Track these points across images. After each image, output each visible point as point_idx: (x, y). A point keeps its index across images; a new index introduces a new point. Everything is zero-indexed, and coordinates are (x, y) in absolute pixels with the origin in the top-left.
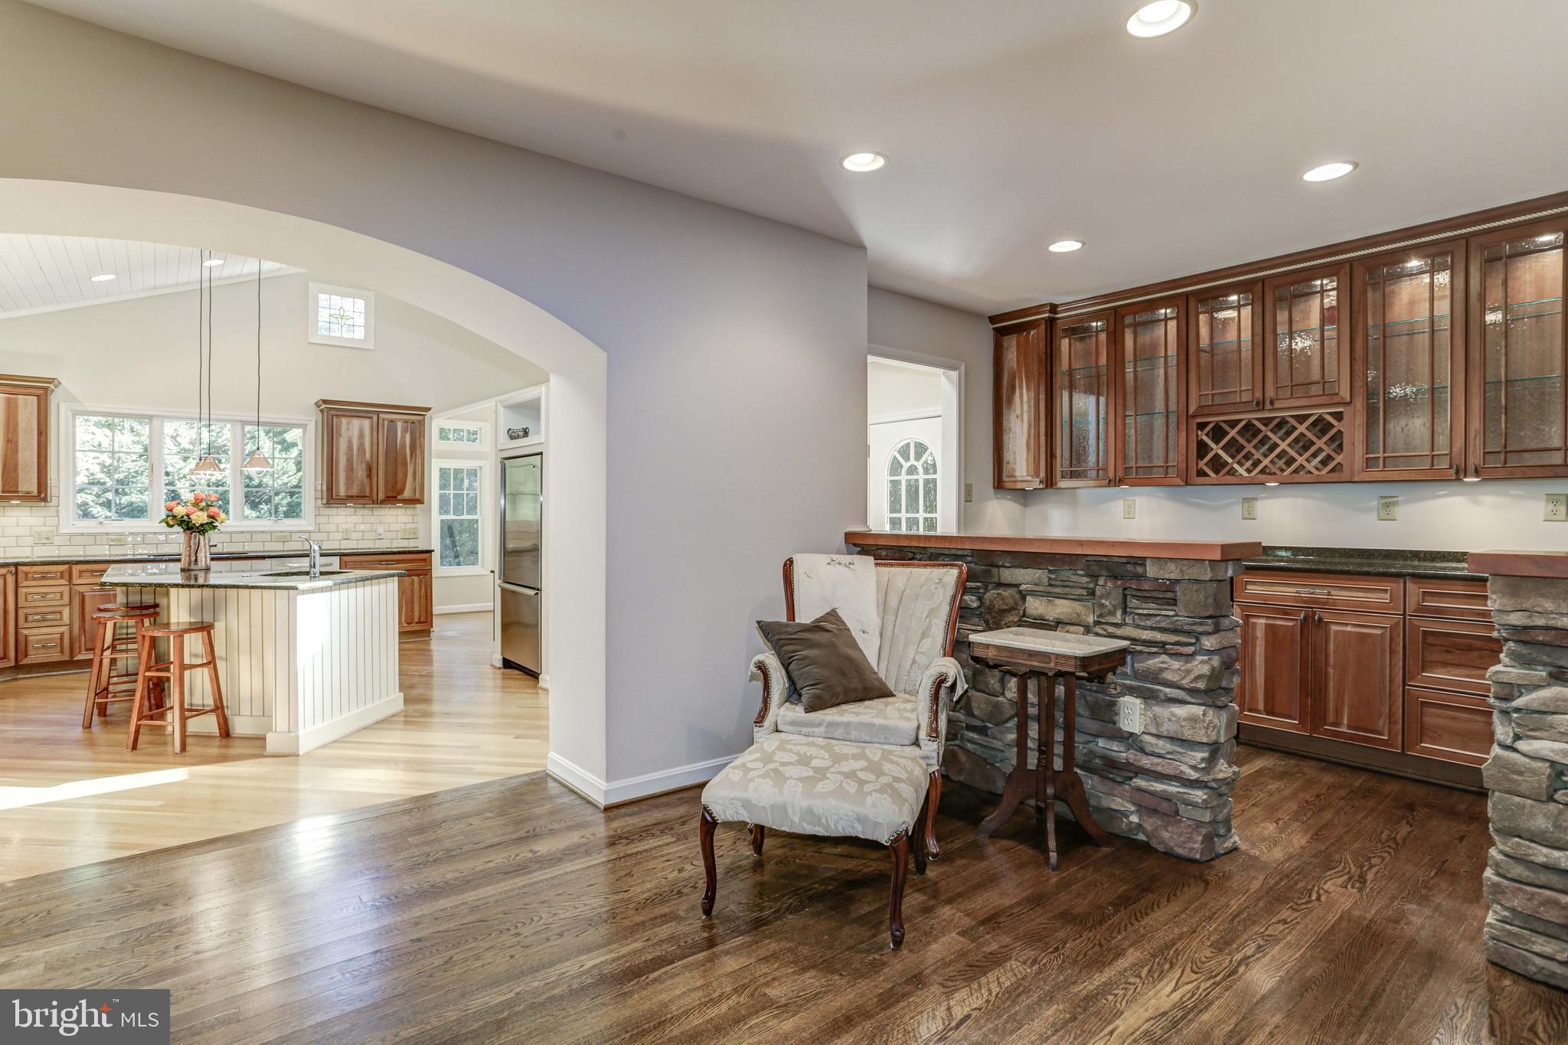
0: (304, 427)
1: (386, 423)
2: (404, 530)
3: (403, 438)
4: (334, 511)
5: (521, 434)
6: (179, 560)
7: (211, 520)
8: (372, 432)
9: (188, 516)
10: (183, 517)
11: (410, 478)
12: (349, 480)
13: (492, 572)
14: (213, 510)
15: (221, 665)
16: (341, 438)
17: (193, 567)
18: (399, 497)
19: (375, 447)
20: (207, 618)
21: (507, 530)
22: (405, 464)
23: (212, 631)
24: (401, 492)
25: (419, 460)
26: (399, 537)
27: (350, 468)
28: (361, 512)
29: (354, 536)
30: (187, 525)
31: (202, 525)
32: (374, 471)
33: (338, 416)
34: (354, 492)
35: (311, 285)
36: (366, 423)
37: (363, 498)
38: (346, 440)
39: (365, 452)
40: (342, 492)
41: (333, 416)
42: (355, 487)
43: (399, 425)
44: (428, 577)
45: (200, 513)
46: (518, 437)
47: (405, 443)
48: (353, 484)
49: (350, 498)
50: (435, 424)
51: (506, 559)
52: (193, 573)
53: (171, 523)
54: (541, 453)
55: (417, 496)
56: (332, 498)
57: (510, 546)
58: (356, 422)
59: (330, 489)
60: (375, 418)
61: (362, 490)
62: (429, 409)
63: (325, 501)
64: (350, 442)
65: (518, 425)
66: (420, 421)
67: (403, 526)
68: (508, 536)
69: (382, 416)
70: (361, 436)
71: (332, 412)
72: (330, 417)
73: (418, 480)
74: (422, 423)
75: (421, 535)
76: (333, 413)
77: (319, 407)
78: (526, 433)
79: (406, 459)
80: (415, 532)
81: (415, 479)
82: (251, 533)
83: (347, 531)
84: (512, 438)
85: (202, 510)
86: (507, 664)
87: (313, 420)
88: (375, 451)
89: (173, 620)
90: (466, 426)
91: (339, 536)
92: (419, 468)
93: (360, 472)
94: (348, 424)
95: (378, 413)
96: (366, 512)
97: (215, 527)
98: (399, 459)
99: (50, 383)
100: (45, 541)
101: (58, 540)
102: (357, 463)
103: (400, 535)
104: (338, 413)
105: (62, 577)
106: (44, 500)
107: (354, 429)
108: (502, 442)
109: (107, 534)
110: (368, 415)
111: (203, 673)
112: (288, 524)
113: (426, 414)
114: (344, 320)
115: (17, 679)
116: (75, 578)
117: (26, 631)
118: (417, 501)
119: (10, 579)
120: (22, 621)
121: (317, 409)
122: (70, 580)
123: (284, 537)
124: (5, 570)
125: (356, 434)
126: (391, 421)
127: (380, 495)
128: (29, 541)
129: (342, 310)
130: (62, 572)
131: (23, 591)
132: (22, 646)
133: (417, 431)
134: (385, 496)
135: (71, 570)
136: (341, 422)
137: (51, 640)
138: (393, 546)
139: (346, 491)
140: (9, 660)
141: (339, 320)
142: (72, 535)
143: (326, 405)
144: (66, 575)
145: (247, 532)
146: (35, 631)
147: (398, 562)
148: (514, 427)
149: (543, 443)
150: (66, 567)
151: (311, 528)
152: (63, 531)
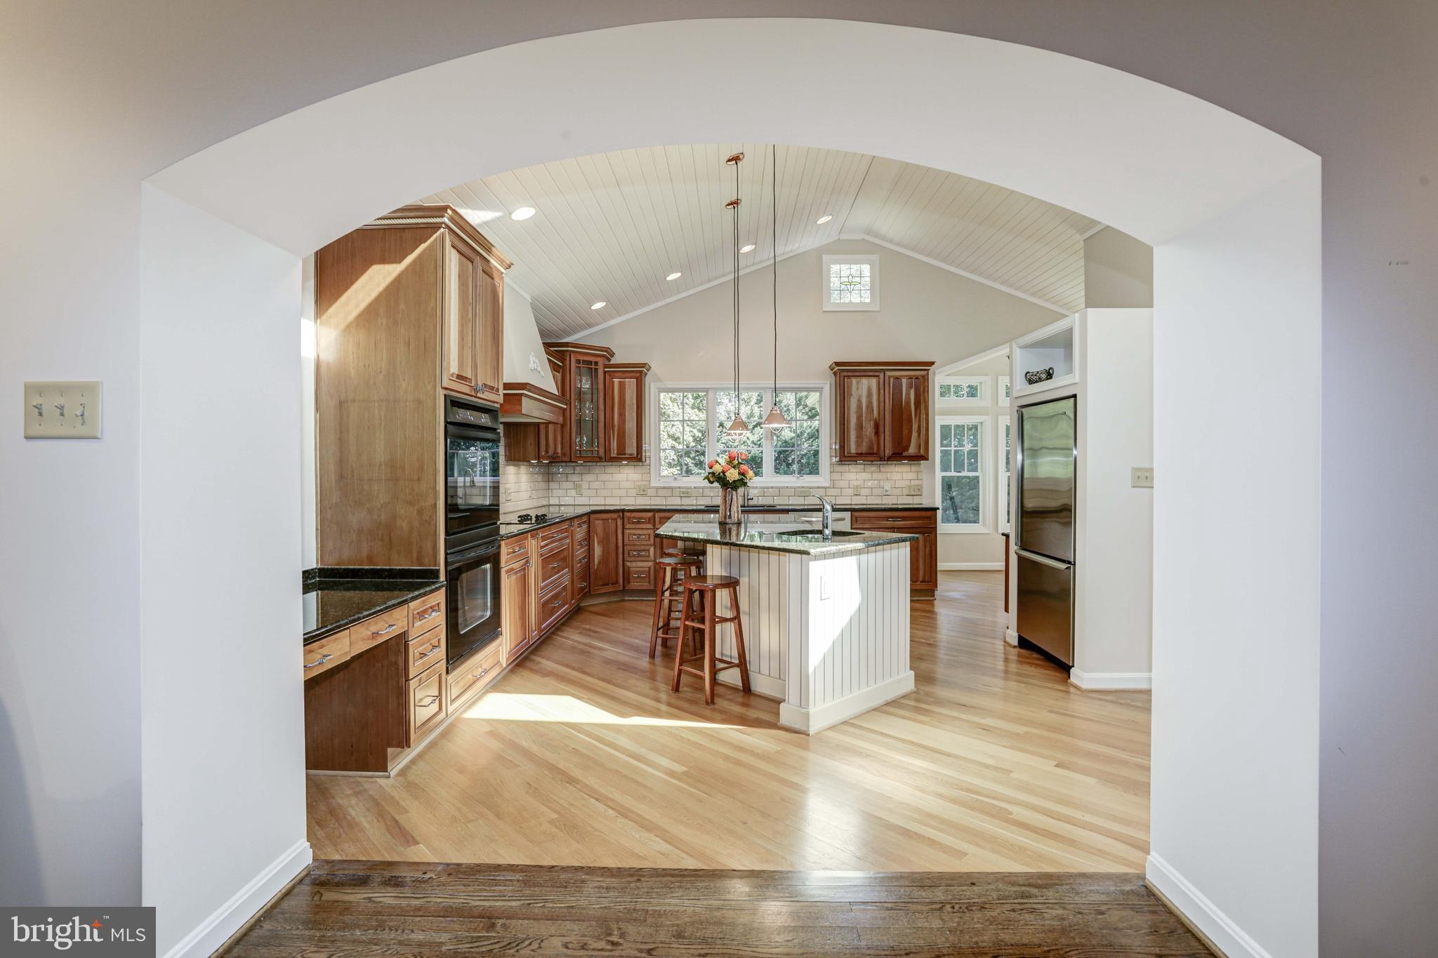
0: (820, 390)
1: (892, 380)
2: (910, 487)
3: (908, 394)
4: (846, 468)
5: (1044, 376)
6: (717, 512)
7: (742, 477)
8: (879, 390)
9: (723, 472)
10: (719, 474)
11: (914, 435)
12: (859, 437)
13: (1007, 536)
14: (744, 467)
15: (744, 619)
16: (852, 397)
17: (728, 520)
18: (905, 454)
19: (882, 404)
20: (735, 574)
21: (1025, 487)
22: (910, 421)
23: (738, 588)
24: (907, 448)
25: (923, 417)
27: (860, 427)
28: (870, 469)
29: (863, 492)
30: (721, 479)
31: (734, 481)
32: (881, 429)
33: (849, 376)
34: (864, 449)
35: (825, 257)
36: (874, 381)
37: (872, 455)
38: (856, 399)
39: (873, 411)
40: (853, 450)
41: (844, 377)
43: (904, 381)
44: (933, 535)
45: (732, 470)
46: (1040, 380)
47: (910, 398)
48: (862, 442)
49: (860, 456)
50: (939, 379)
51: (1024, 520)
52: (727, 526)
53: (712, 480)
54: (1075, 396)
55: (922, 452)
56: (845, 457)
57: (1030, 504)
58: (865, 381)
59: (842, 447)
60: (882, 375)
61: (871, 448)
62: (933, 363)
63: (838, 459)
64: (859, 401)
65: (1038, 367)
66: (923, 377)
67: (908, 483)
68: (1026, 494)
69: (888, 373)
70: (870, 395)
71: (844, 372)
72: (842, 378)
73: (922, 436)
74: (925, 378)
75: (925, 492)
76: (845, 374)
77: (832, 370)
78: (1049, 375)
79: (911, 415)
80: (920, 488)
81: (919, 435)
82: (779, 488)
83: (857, 487)
84: (1031, 382)
85: (734, 467)
86: (1023, 643)
87: (827, 384)
88: (882, 408)
89: (709, 573)
90: (965, 382)
91: (850, 492)
92: (923, 424)
93: (869, 430)
94: (858, 383)
95: (884, 371)
96: (874, 468)
97: (745, 484)
98: (904, 415)
99: (643, 367)
100: (643, 492)
101: (650, 492)
102: (865, 421)
103: (905, 492)
104: (850, 374)
105: (649, 523)
106: (640, 460)
107: (863, 388)
108: (1018, 388)
109: (679, 488)
110: (876, 374)
111: (730, 628)
112: (808, 480)
113: (929, 370)
114: (852, 286)
115: (623, 600)
116: (657, 523)
117: (628, 564)
118: (921, 457)
119: (620, 522)
120: (626, 555)
121: (832, 372)
122: (654, 525)
123: (804, 492)
124: (615, 516)
125: (865, 393)
126: (897, 378)
127: (887, 452)
128: (633, 492)
129: (850, 277)
130: (649, 518)
131: (627, 532)
132: (626, 575)
133: (921, 386)
134: (891, 453)
135: (654, 515)
136: (851, 382)
137: (642, 572)
138: (899, 503)
139: (856, 449)
140: (619, 585)
141: (848, 286)
142: (657, 488)
143: (840, 368)
144: (652, 521)
145: (776, 487)
146: (634, 564)
147: (904, 518)
148: (1034, 369)
149: (1076, 383)
150: (652, 514)
151: (827, 484)
152: (652, 485)
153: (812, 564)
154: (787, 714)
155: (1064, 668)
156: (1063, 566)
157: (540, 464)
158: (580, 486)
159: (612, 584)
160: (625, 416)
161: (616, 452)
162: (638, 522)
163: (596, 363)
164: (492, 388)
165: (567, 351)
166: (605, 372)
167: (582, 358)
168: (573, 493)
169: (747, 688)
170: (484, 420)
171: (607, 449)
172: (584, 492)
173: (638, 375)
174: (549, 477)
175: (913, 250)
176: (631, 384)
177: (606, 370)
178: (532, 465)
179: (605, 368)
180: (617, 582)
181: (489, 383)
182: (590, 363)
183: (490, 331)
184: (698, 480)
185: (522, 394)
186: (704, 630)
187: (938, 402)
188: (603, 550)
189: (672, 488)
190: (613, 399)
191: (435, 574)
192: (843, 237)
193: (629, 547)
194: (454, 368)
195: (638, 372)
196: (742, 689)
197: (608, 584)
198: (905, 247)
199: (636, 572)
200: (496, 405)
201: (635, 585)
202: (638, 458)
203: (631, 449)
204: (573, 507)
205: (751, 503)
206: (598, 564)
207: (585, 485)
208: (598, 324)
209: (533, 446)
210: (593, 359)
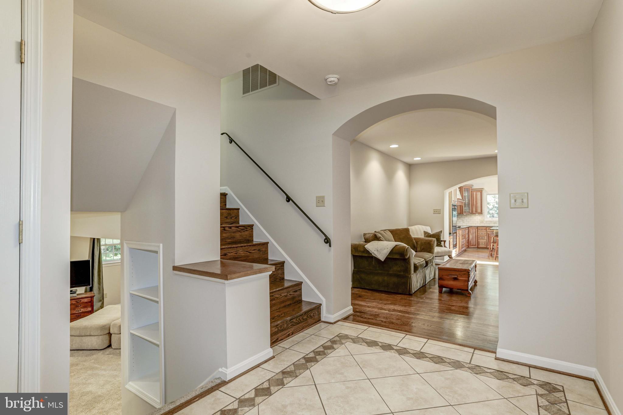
99: (482, 189)
100: (482, 222)
101: (484, 222)
105: (485, 230)
106: (482, 214)
109: (493, 221)
116: (487, 230)
117: (479, 240)
119: (476, 230)
120: (478, 238)
124: (475, 228)
128: (479, 222)
131: (478, 232)
132: (478, 243)
135: (486, 228)
137: (483, 243)
142: (487, 221)
146: (481, 240)
150: (485, 228)
152: (485, 220)
159: (474, 245)
161: (475, 212)
162: (482, 230)
163: (469, 189)
166: (472, 191)
167: (465, 188)
171: (472, 211)
176: (479, 194)
180: (476, 245)
188: (472, 237)
190: (474, 198)
193: (479, 236)
195: (481, 191)
199: (481, 243)
202: (481, 213)
203: (479, 211)
206: (471, 240)
207: (465, 220)
210: (468, 188)
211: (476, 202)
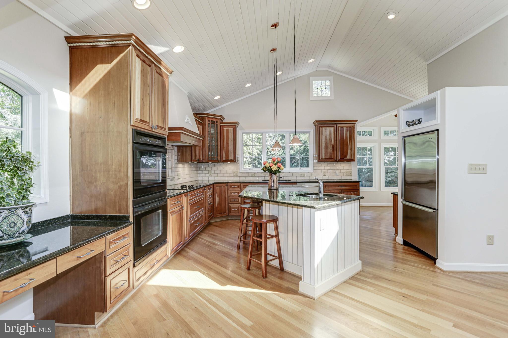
0: (309, 132)
1: (339, 128)
3: (346, 134)
4: (320, 165)
5: (416, 122)
7: (278, 169)
8: (334, 132)
9: (270, 167)
10: (269, 167)
11: (349, 151)
12: (326, 152)
14: (279, 164)
15: (280, 235)
16: (323, 136)
17: (272, 188)
18: (345, 159)
19: (335, 138)
20: (276, 214)
21: (406, 173)
22: (347, 145)
23: (277, 222)
24: (346, 156)
25: (353, 143)
26: (344, 175)
27: (326, 147)
28: (330, 165)
29: (327, 174)
30: (269, 170)
31: (275, 171)
32: (335, 148)
33: (321, 127)
34: (328, 156)
35: (311, 78)
36: (332, 129)
37: (331, 159)
38: (325, 136)
39: (332, 141)
40: (324, 157)
41: (320, 127)
42: (328, 155)
43: (345, 128)
44: (358, 193)
45: (274, 166)
46: (415, 124)
47: (347, 136)
48: (327, 154)
49: (326, 159)
50: (359, 128)
51: (406, 187)
52: (272, 191)
53: (265, 170)
54: (438, 130)
55: (353, 158)
56: (320, 160)
57: (409, 180)
58: (328, 129)
59: (319, 156)
60: (335, 126)
61: (331, 156)
62: (357, 121)
63: (317, 161)
64: (326, 137)
66: (353, 126)
67: (346, 171)
68: (406, 175)
69: (338, 125)
70: (330, 134)
72: (319, 127)
73: (353, 152)
74: (354, 127)
76: (320, 125)
77: (314, 124)
78: (419, 122)
79: (348, 142)
80: (351, 173)
81: (351, 151)
82: (292, 173)
83: (325, 173)
84: (409, 125)
85: (275, 164)
86: (406, 244)
87: (312, 130)
88: (335, 140)
89: (264, 214)
90: (367, 129)
91: (322, 174)
92: (353, 146)
93: (330, 149)
94: (325, 129)
95: (336, 124)
96: (332, 165)
97: (280, 172)
98: (345, 143)
99: (236, 123)
100: (236, 175)
101: (239, 175)
102: (329, 145)
103: (345, 174)
104: (322, 125)
105: (239, 188)
106: (235, 162)
107: (328, 132)
108: (402, 128)
109: (251, 173)
110: (333, 125)
111: (274, 240)
112: (304, 170)
113: (355, 123)
114: (322, 90)
115: (228, 220)
116: (242, 188)
117: (230, 205)
118: (352, 160)
119: (226, 187)
120: (229, 201)
121: (314, 125)
122: (241, 188)
123: (303, 175)
124: (224, 185)
125: (328, 134)
126: (342, 127)
127: (338, 158)
128: (232, 175)
129: (321, 86)
130: (239, 186)
131: (229, 191)
132: (229, 209)
133: (352, 130)
134: (340, 158)
135: (241, 184)
136: (323, 129)
137: (236, 208)
138: (342, 179)
139: (325, 157)
140: (226, 213)
141: (321, 90)
142: (242, 173)
143: (317, 123)
144: (240, 187)
145: (291, 173)
146: (232, 205)
147: (346, 186)
148: (411, 119)
149: (439, 124)
150: (240, 184)
151: (312, 171)
152: (240, 172)
153: (316, 213)
154: (303, 287)
155: (433, 260)
156: (432, 211)
157: (193, 163)
158: (211, 172)
159: (223, 213)
160: (229, 143)
161: (225, 158)
162: (234, 188)
163: (217, 122)
164: (162, 128)
165: (204, 117)
166: (220, 126)
167: (211, 120)
168: (208, 175)
169: (282, 268)
170: (158, 142)
171: (222, 157)
172: (212, 174)
173: (234, 127)
174: (198, 169)
175: (348, 74)
176: (231, 130)
177: (221, 125)
178: (190, 164)
179: (220, 124)
181: (160, 125)
182: (214, 122)
183: (160, 100)
184: (259, 170)
185: (180, 132)
186: (262, 242)
187: (358, 138)
188: (220, 199)
189: (248, 173)
190: (224, 136)
191: (127, 218)
192: (318, 69)
193: (230, 198)
194: (138, 116)
195: (234, 126)
196: (279, 268)
197: (222, 213)
198: (345, 73)
199: (233, 208)
200: (165, 136)
201: (233, 213)
202: (234, 161)
203: (231, 157)
204: (208, 181)
205: (281, 179)
206: (217, 205)
207: (213, 172)
208: (218, 106)
209: (189, 155)
210: (216, 120)
211: (227, 143)
